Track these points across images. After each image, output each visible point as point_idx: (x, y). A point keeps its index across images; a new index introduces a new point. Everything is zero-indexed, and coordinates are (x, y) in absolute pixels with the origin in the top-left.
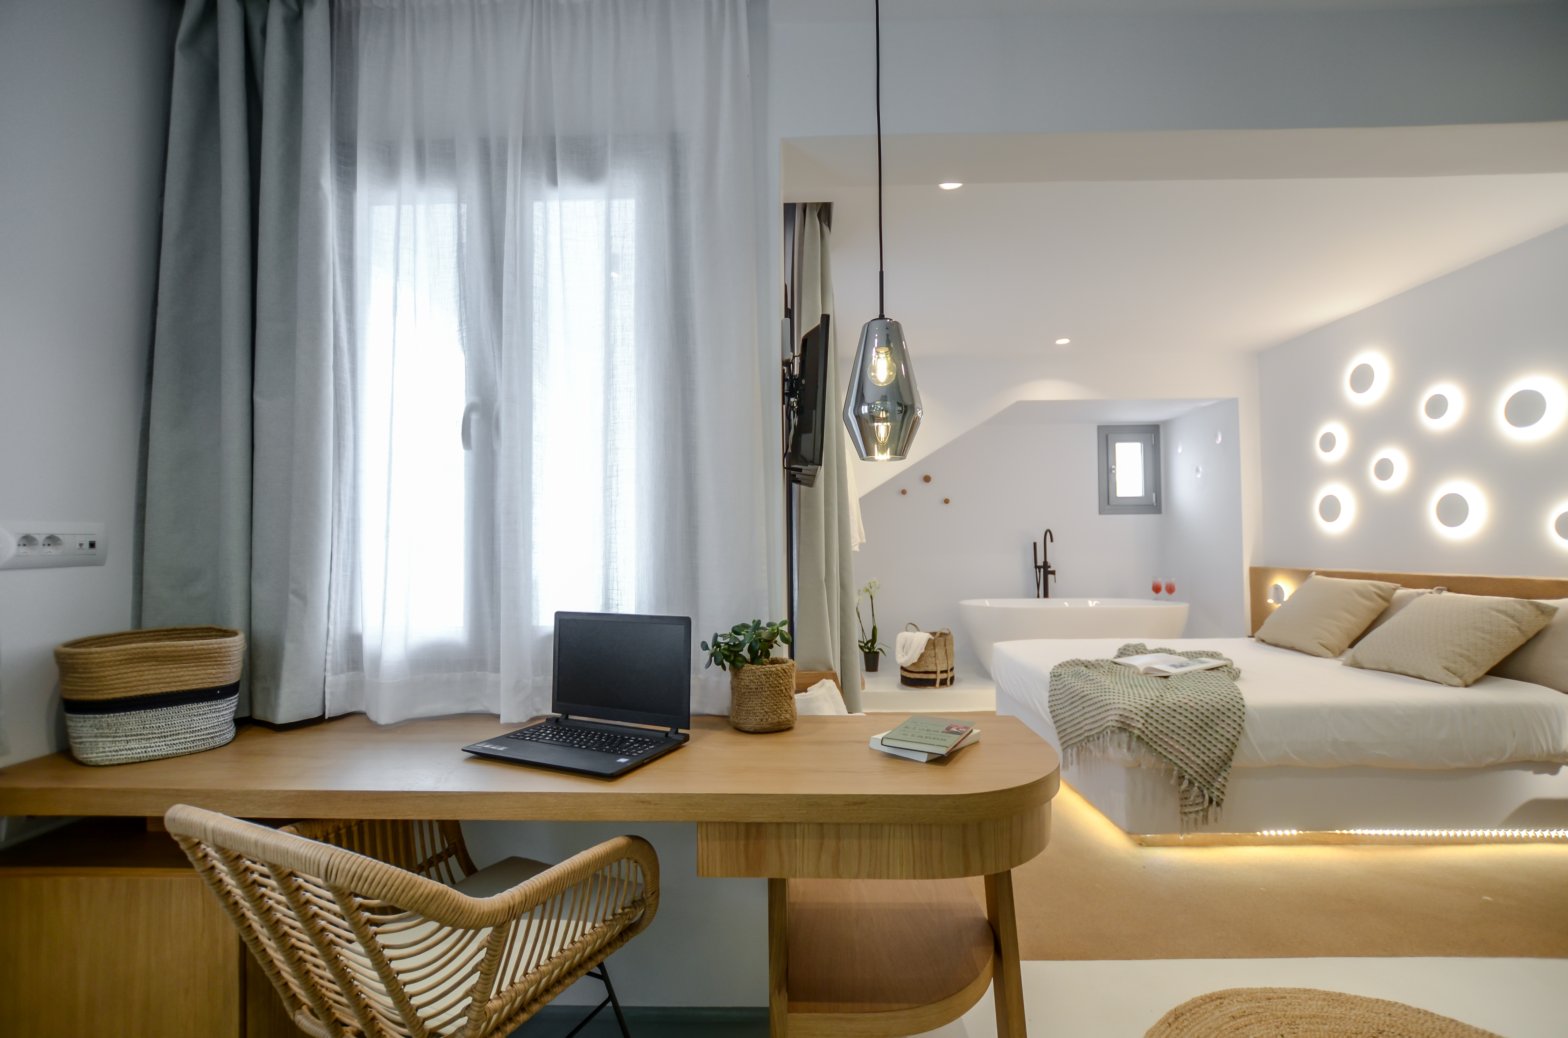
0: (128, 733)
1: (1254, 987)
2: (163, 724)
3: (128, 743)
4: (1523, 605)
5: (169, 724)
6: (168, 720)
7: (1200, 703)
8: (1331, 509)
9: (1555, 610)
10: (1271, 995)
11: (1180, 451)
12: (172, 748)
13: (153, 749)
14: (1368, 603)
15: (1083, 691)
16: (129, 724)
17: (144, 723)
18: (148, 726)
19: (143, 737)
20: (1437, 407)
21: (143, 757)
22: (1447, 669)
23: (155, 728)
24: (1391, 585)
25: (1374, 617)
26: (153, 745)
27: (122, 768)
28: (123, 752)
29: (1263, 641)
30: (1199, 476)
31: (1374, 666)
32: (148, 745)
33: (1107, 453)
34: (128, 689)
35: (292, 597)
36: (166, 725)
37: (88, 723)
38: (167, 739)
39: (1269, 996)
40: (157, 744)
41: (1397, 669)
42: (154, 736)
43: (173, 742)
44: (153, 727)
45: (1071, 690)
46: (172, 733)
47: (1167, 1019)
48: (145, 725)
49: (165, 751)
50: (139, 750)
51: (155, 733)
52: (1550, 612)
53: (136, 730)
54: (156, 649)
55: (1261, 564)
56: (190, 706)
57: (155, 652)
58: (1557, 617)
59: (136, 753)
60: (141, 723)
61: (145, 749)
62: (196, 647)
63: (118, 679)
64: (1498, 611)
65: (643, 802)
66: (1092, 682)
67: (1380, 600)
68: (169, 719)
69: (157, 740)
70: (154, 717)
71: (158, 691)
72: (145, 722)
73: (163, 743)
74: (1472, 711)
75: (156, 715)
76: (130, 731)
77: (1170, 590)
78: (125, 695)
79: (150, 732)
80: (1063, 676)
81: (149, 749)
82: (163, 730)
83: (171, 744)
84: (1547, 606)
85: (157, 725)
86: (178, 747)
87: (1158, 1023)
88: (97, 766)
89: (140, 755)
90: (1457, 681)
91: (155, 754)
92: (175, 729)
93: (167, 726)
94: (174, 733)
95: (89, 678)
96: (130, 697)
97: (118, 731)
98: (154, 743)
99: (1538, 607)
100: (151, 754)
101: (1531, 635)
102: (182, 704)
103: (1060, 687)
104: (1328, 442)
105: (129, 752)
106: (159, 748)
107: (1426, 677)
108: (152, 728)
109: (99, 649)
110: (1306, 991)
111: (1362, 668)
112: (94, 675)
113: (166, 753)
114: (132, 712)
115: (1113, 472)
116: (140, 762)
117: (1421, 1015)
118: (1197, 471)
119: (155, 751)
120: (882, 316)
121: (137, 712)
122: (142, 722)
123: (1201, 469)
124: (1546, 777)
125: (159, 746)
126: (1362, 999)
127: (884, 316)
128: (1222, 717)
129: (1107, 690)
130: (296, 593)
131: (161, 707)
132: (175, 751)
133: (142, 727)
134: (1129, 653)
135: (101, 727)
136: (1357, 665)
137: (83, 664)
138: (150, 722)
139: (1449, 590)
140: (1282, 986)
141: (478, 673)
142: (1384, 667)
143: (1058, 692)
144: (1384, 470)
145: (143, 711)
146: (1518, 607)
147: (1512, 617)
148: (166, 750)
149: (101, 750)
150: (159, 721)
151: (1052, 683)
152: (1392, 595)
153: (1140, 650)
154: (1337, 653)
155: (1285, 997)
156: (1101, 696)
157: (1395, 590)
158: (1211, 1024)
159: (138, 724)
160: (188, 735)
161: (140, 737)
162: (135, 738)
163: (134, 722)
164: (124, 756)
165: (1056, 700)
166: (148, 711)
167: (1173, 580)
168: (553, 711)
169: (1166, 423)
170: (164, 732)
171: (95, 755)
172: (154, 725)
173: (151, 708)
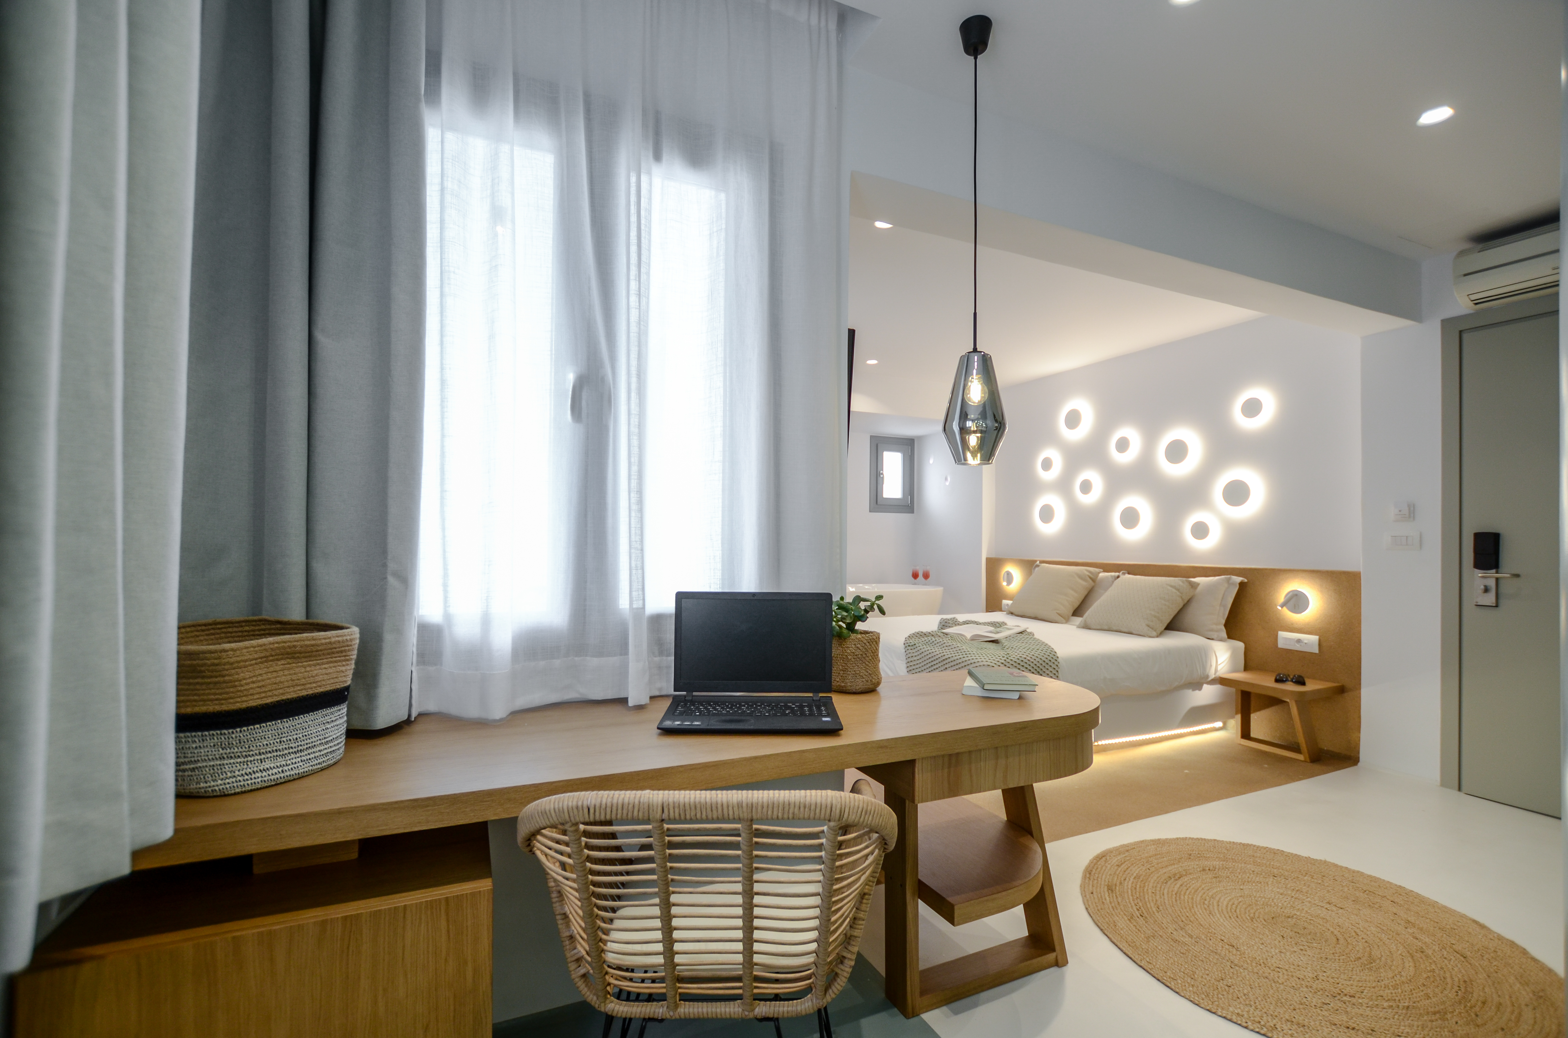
0: (262, 751)
1: (1115, 846)
2: (301, 736)
3: (262, 762)
4: (1183, 582)
5: (306, 735)
6: (305, 730)
7: (1033, 657)
8: (1047, 514)
9: (1198, 584)
10: (1127, 848)
11: (931, 461)
12: (308, 764)
13: (290, 767)
14: (1084, 583)
15: (944, 655)
16: (265, 738)
17: (281, 736)
18: (284, 739)
19: (279, 753)
20: (1123, 445)
21: (281, 778)
22: (1148, 626)
23: (292, 741)
24: (1097, 570)
25: (1086, 593)
26: (289, 762)
27: (256, 793)
28: (257, 775)
29: (1012, 613)
30: (947, 484)
31: (1099, 627)
32: (284, 763)
33: (877, 459)
34: (263, 695)
35: (391, 580)
36: (303, 736)
37: (209, 742)
38: (303, 754)
39: (1126, 849)
40: (294, 761)
41: (1115, 628)
42: (291, 750)
43: (308, 757)
44: (290, 740)
45: (930, 656)
46: (309, 745)
47: (1086, 875)
48: (281, 738)
49: (306, 768)
50: (275, 771)
51: (292, 748)
52: (1194, 586)
53: (272, 745)
54: (295, 643)
55: (993, 556)
56: (325, 711)
57: (295, 646)
58: (1199, 588)
59: (272, 774)
60: (277, 736)
61: (281, 769)
62: (333, 640)
63: (253, 682)
64: (1171, 586)
65: (882, 747)
66: (950, 648)
67: (1091, 581)
68: (306, 728)
69: (293, 756)
70: (291, 727)
71: (294, 696)
72: (282, 734)
73: (299, 759)
74: (1168, 653)
75: (293, 724)
76: (265, 746)
77: (926, 576)
78: (260, 702)
79: (287, 746)
80: (917, 645)
81: (286, 768)
82: (300, 743)
83: (307, 760)
84: (1195, 583)
85: (295, 737)
86: (314, 763)
87: (1082, 878)
88: (224, 795)
89: (277, 776)
90: (1154, 634)
91: (292, 773)
92: (311, 740)
93: (305, 738)
94: (310, 745)
95: (216, 683)
96: (266, 704)
97: (251, 748)
98: (290, 760)
99: (1190, 583)
100: (288, 773)
101: (1186, 601)
102: (317, 709)
103: (916, 654)
104: (1047, 464)
105: (264, 774)
106: (296, 766)
107: (1134, 632)
108: (289, 742)
109: (233, 645)
110: (1142, 842)
111: (1090, 629)
112: (227, 678)
113: (302, 771)
114: (268, 724)
115: (882, 476)
116: (276, 785)
117: (1200, 841)
118: (946, 479)
119: (292, 769)
120: (975, 350)
121: (274, 722)
122: (279, 735)
123: (949, 479)
124: (1197, 692)
125: (296, 763)
126: (1170, 839)
127: (977, 349)
128: (1047, 667)
129: (968, 653)
130: (397, 575)
131: (298, 715)
132: (311, 768)
133: (278, 740)
134: (950, 625)
135: (230, 745)
136: (1086, 627)
137: (213, 665)
138: (287, 734)
139: (1129, 574)
140: (1129, 842)
141: (576, 659)
142: (1106, 628)
143: (915, 659)
144: (1086, 487)
145: (279, 721)
146: (1181, 583)
147: (1178, 590)
148: (303, 767)
149: (229, 774)
150: (296, 732)
151: (908, 652)
152: (1098, 576)
153: (956, 623)
154: (1067, 620)
155: (1134, 848)
156: (964, 657)
157: (1099, 573)
158: (1109, 873)
159: (274, 737)
160: (322, 748)
161: (275, 754)
162: (269, 755)
163: (270, 736)
164: (260, 778)
165: (914, 665)
166: (285, 720)
167: (928, 568)
168: (675, 691)
169: (920, 438)
170: (301, 745)
171: (220, 782)
172: (291, 738)
173: (288, 717)
